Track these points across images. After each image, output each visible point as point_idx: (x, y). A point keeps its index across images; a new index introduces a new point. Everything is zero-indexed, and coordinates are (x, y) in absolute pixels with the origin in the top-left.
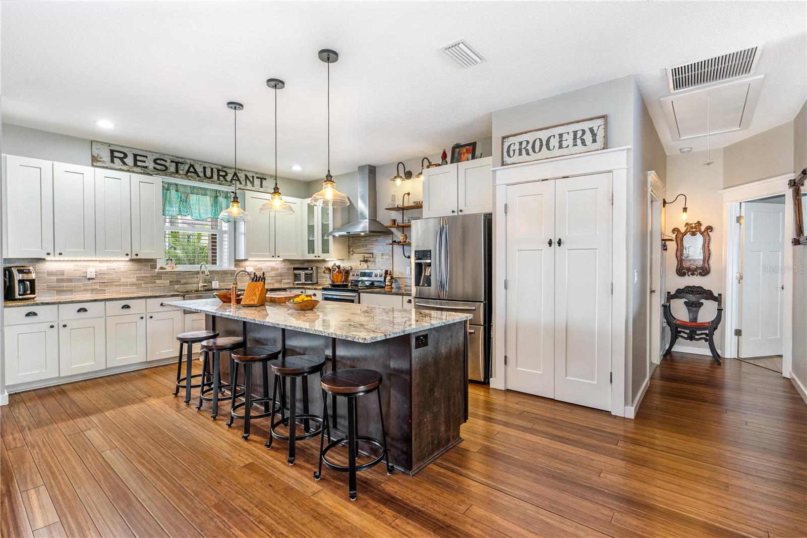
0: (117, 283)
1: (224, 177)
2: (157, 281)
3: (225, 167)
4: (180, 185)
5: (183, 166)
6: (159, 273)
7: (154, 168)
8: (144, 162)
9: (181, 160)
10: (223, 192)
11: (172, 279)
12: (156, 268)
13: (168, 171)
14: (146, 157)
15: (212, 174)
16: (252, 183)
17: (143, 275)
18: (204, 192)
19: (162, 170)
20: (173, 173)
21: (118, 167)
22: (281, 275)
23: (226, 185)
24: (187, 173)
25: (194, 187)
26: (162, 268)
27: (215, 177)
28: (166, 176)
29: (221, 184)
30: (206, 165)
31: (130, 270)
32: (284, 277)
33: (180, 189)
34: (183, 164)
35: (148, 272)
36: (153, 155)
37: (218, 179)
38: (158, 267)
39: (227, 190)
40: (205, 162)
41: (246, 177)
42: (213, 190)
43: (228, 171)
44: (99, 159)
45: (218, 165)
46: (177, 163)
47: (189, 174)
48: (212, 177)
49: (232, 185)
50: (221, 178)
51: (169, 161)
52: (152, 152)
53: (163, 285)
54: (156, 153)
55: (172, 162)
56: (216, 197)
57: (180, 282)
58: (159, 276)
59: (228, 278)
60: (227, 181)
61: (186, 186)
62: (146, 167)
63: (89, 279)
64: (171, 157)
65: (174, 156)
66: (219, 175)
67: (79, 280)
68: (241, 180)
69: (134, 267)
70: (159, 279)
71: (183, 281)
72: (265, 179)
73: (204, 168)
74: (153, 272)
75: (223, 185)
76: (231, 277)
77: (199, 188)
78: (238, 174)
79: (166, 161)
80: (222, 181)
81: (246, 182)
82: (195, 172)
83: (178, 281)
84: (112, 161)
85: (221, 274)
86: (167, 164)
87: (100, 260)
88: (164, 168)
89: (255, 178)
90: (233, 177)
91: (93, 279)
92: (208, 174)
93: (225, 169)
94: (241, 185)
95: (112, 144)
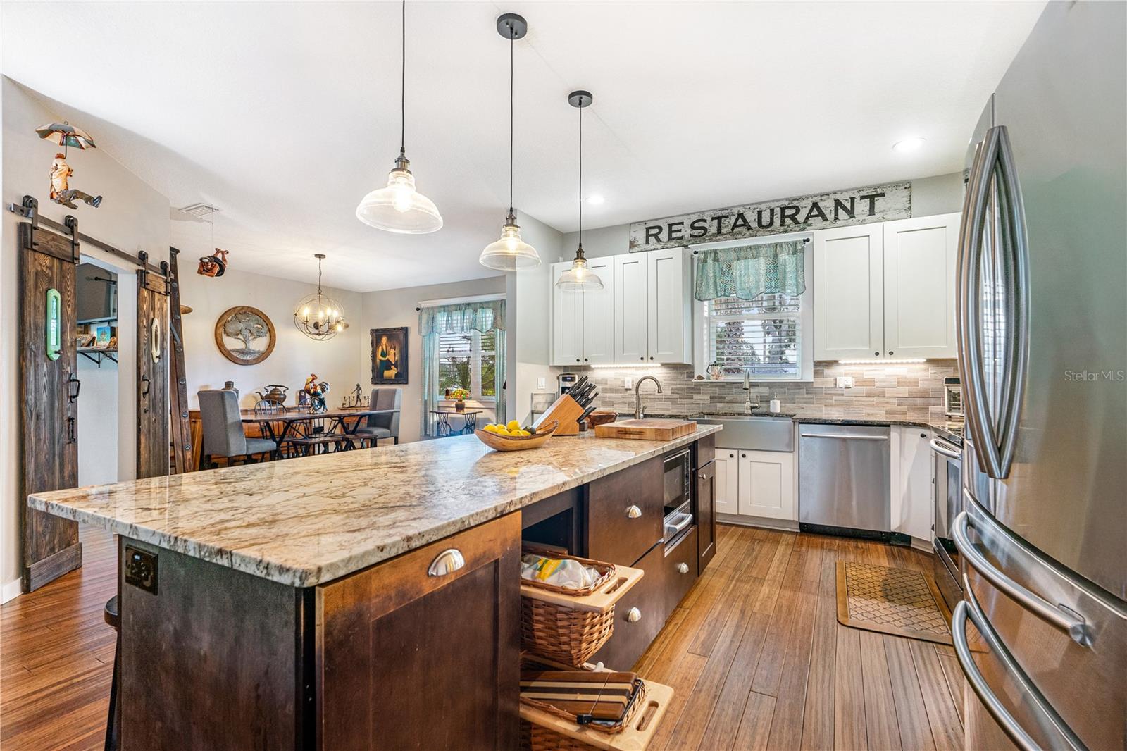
0: (653, 397)
1: (793, 217)
2: (696, 396)
3: (795, 200)
4: (721, 250)
5: (728, 219)
6: (697, 385)
7: (691, 236)
8: (680, 231)
9: (725, 213)
10: (787, 244)
11: (713, 393)
12: (693, 377)
13: (707, 234)
14: (682, 223)
15: (772, 220)
16: (851, 213)
17: (678, 386)
18: (755, 251)
19: (700, 236)
20: (713, 235)
21: (654, 247)
22: (924, 395)
23: (795, 231)
24: (733, 229)
25: (740, 249)
26: (700, 377)
27: (777, 221)
28: (704, 242)
29: (786, 232)
30: (763, 207)
31: (665, 380)
32: (932, 401)
33: (721, 256)
34: (727, 217)
35: (685, 382)
36: (690, 219)
37: (783, 224)
38: (695, 377)
39: (795, 239)
40: (760, 203)
41: (838, 203)
42: (769, 245)
43: (800, 204)
44: (635, 244)
45: (783, 200)
46: (719, 219)
47: (736, 230)
48: (771, 223)
49: (808, 228)
50: (788, 221)
51: (709, 219)
52: (688, 214)
53: (701, 402)
54: (694, 213)
55: (713, 219)
56: (776, 256)
57: (724, 398)
58: (697, 389)
59: (801, 396)
60: (799, 223)
61: (728, 249)
62: (681, 238)
63: (627, 390)
64: (712, 213)
65: (714, 210)
66: (783, 216)
67: (617, 391)
68: (826, 212)
69: (668, 375)
70: (697, 393)
71: (728, 398)
72: (883, 195)
73: (760, 213)
74: (689, 382)
75: (791, 231)
76: (807, 393)
77: (747, 248)
78: (821, 205)
79: (705, 221)
80: (788, 226)
81: (836, 214)
82: (746, 224)
83: (721, 398)
84: (647, 242)
85: (788, 389)
86: (706, 225)
87: (636, 367)
88: (703, 231)
89: (857, 200)
90: (811, 211)
91: (630, 390)
92: (766, 219)
93: (795, 203)
94: (825, 223)
95: (647, 221)
